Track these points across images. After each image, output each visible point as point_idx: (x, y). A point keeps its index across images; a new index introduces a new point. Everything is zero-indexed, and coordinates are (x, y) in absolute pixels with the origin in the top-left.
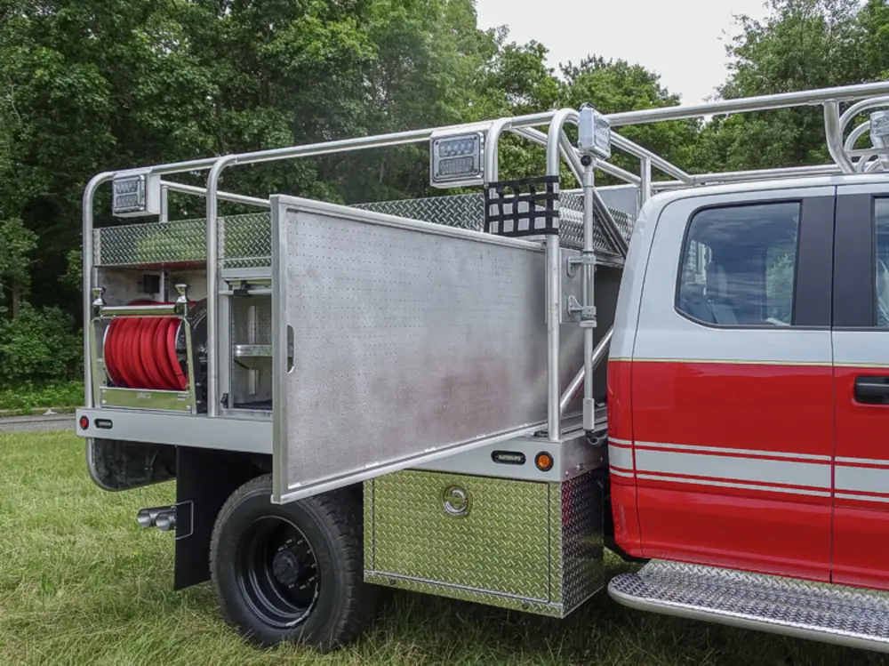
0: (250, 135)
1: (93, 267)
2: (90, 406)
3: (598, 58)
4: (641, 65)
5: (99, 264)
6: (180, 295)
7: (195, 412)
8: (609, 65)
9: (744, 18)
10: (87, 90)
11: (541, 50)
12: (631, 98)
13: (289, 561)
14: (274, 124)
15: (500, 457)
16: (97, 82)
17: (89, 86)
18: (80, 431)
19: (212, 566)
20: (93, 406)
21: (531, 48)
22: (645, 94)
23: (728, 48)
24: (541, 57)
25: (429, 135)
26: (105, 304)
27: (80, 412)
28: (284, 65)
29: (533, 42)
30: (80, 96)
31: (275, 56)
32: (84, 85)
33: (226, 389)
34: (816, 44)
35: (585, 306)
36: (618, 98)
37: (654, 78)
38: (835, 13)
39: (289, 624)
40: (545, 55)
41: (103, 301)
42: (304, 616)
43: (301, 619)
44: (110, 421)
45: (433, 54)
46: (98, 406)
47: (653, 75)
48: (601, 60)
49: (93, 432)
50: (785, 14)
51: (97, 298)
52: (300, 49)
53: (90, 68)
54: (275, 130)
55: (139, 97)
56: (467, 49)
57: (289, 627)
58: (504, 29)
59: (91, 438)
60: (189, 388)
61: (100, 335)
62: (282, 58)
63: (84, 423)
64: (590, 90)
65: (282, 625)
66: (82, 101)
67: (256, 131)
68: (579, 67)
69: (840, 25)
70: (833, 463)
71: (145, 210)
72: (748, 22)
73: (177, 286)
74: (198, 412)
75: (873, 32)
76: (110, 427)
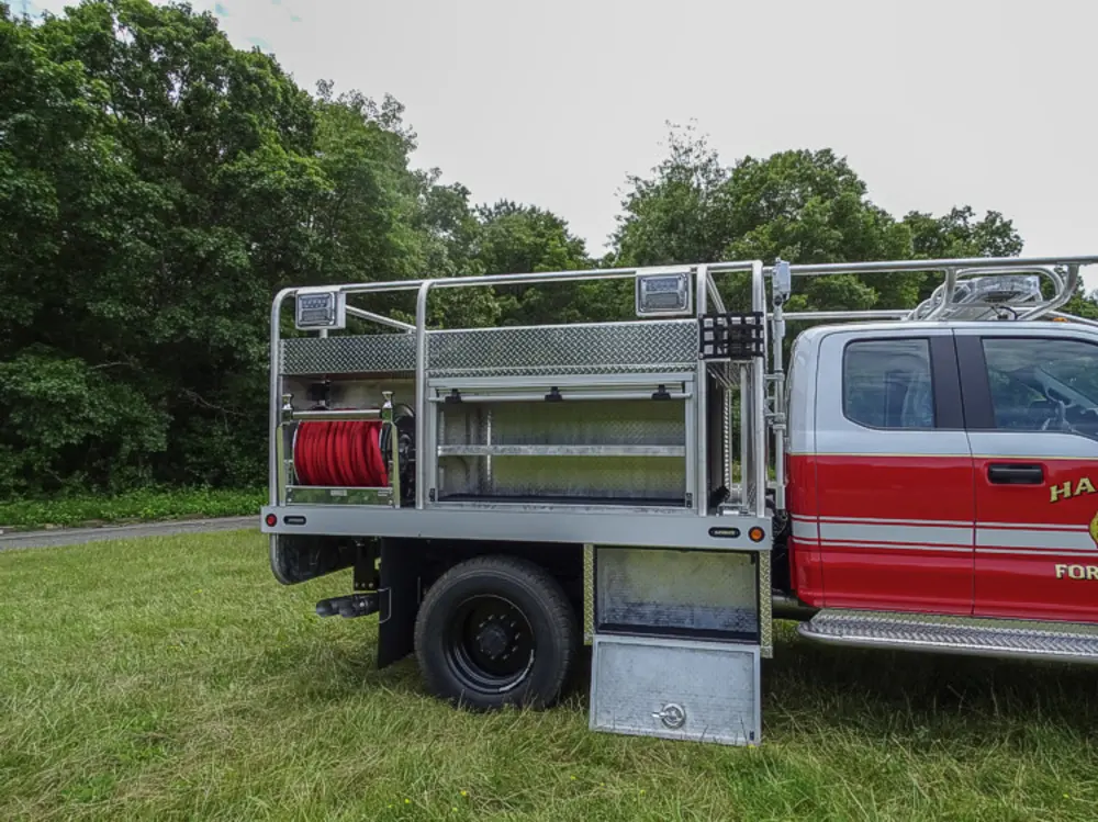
0: (204, 251)
1: (279, 375)
2: (274, 505)
3: (509, 203)
4: (551, 212)
5: (282, 372)
6: (386, 401)
7: (398, 506)
8: (519, 209)
9: (637, 179)
10: (36, 197)
11: (465, 192)
12: (544, 240)
13: (497, 634)
14: (230, 244)
15: (716, 532)
16: (47, 190)
17: (38, 192)
18: (265, 528)
19: (417, 645)
20: (278, 504)
21: (455, 190)
22: (557, 237)
23: (624, 204)
24: (464, 198)
25: (634, 273)
26: (294, 409)
27: (265, 511)
28: (243, 186)
29: (458, 184)
30: (28, 201)
31: (235, 176)
32: (34, 190)
33: (433, 485)
34: (694, 206)
35: (776, 414)
36: (532, 239)
37: (563, 223)
38: (709, 182)
39: (502, 689)
40: (468, 197)
41: (292, 407)
42: (518, 681)
43: (514, 684)
44: (303, 518)
45: (383, 190)
46: (283, 504)
47: (561, 221)
48: (513, 204)
49: (281, 528)
50: (670, 180)
51: (286, 403)
52: (262, 174)
53: (41, 177)
54: (231, 249)
55: (89, 206)
56: (406, 190)
57: (503, 692)
58: (437, 171)
59: (276, 534)
60: (391, 485)
61: (289, 437)
62: (241, 179)
63: (271, 520)
64: (507, 231)
65: (495, 691)
66: (30, 206)
67: (212, 248)
68: (493, 209)
69: (713, 192)
70: (975, 527)
71: (335, 323)
72: (639, 183)
73: (385, 393)
74: (402, 506)
75: (738, 199)
76: (304, 523)
